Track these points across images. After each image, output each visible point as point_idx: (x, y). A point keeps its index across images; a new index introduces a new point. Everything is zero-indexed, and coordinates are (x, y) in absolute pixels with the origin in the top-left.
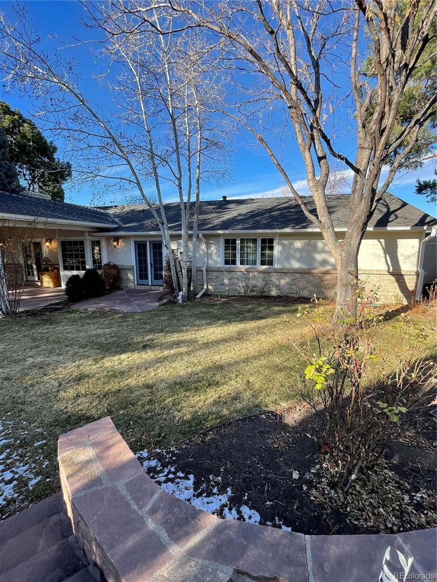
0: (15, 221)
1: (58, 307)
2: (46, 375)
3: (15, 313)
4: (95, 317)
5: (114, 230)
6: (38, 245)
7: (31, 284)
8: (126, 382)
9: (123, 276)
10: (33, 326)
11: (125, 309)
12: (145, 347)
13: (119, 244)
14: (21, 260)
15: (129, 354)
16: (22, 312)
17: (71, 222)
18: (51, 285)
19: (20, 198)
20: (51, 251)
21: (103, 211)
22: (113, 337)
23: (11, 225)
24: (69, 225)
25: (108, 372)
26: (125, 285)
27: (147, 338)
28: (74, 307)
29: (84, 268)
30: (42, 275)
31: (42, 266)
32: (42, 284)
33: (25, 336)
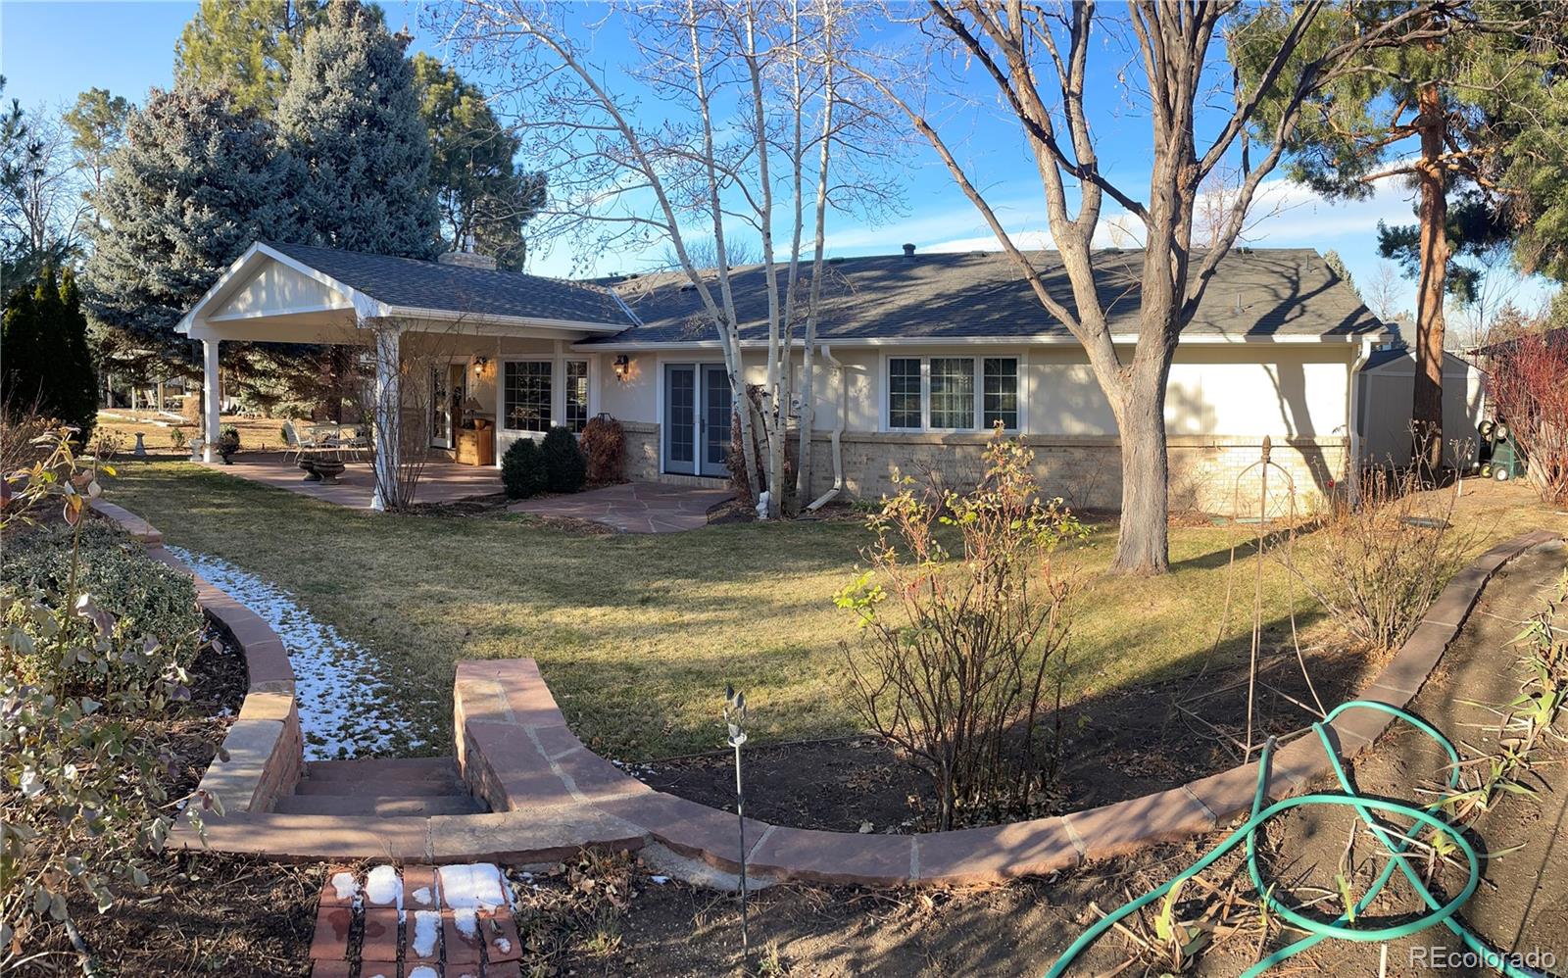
0: (429, 321)
1: (483, 505)
2: (448, 614)
3: (405, 504)
4: (554, 533)
5: (620, 336)
6: (460, 371)
7: (438, 453)
8: (588, 654)
9: (632, 447)
10: (435, 532)
11: (622, 522)
12: (644, 602)
13: (630, 370)
14: (426, 401)
15: (607, 609)
16: (417, 505)
17: (527, 320)
18: (475, 460)
19: (439, 271)
20: (483, 385)
21: (601, 290)
22: (582, 574)
23: (421, 329)
24: (523, 328)
25: (557, 632)
26: (635, 472)
27: (659, 584)
28: (516, 508)
29: (546, 427)
30: (461, 435)
31: (463, 417)
32: (457, 456)
33: (418, 547)
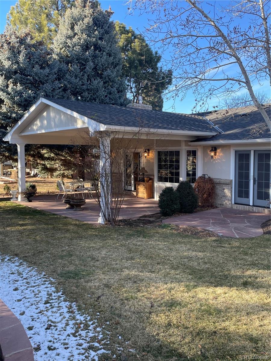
0: (125, 133)
1: (151, 219)
3: (114, 221)
4: (187, 236)
5: (213, 138)
6: (137, 156)
7: (129, 193)
9: (218, 190)
10: (129, 236)
11: (220, 231)
12: (245, 284)
13: (217, 154)
14: (123, 169)
15: (225, 289)
16: (120, 220)
17: (170, 131)
18: (145, 196)
19: (128, 111)
20: (148, 161)
21: (201, 118)
22: (206, 263)
23: (120, 136)
24: (168, 135)
25: (201, 305)
26: (220, 203)
28: (167, 221)
29: (177, 181)
30: (138, 185)
31: (139, 176)
32: (137, 194)
33: (122, 245)
